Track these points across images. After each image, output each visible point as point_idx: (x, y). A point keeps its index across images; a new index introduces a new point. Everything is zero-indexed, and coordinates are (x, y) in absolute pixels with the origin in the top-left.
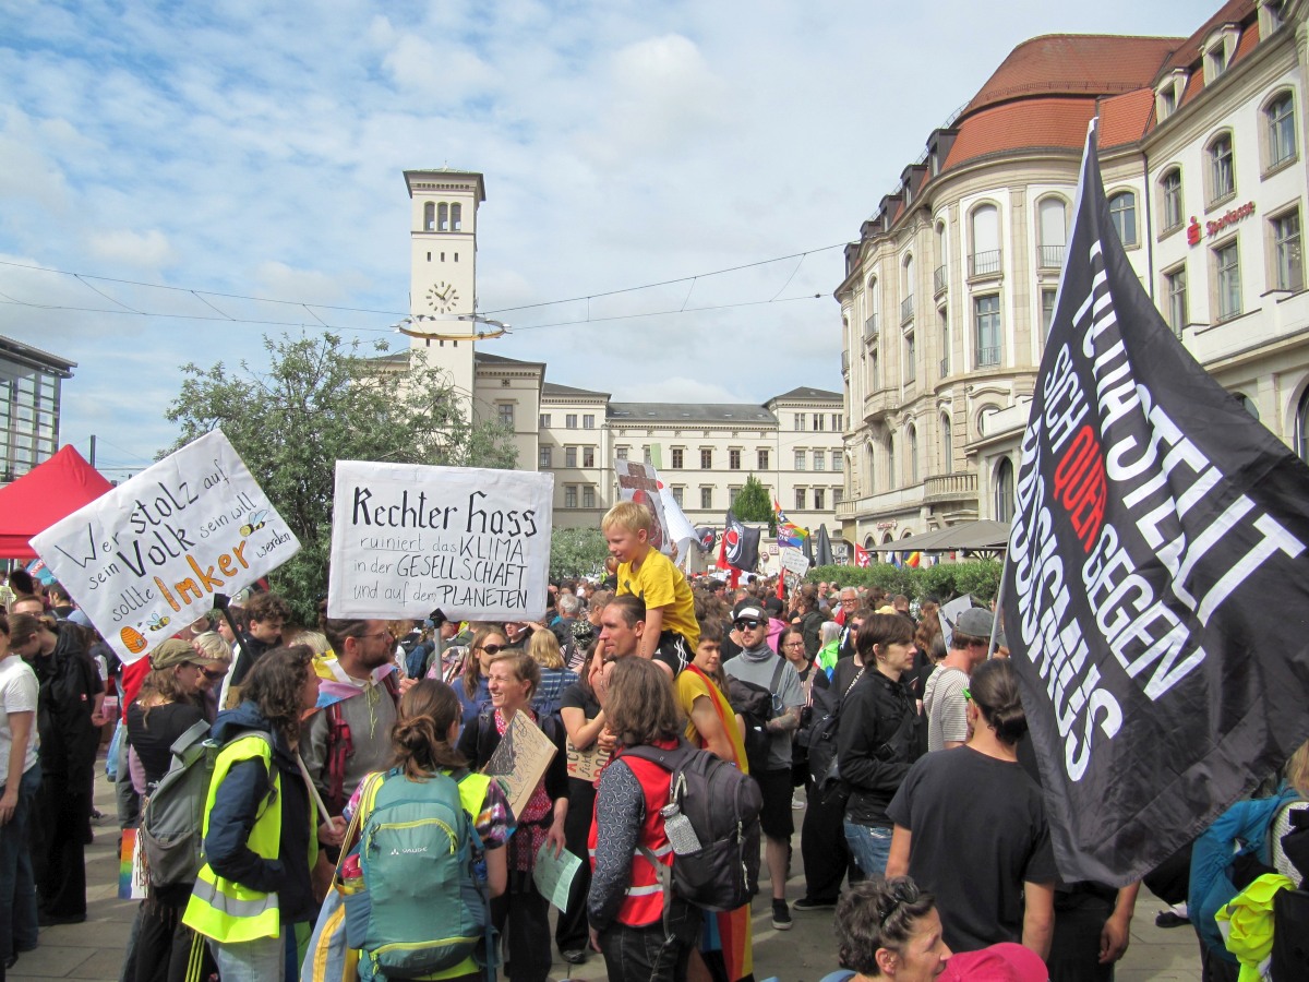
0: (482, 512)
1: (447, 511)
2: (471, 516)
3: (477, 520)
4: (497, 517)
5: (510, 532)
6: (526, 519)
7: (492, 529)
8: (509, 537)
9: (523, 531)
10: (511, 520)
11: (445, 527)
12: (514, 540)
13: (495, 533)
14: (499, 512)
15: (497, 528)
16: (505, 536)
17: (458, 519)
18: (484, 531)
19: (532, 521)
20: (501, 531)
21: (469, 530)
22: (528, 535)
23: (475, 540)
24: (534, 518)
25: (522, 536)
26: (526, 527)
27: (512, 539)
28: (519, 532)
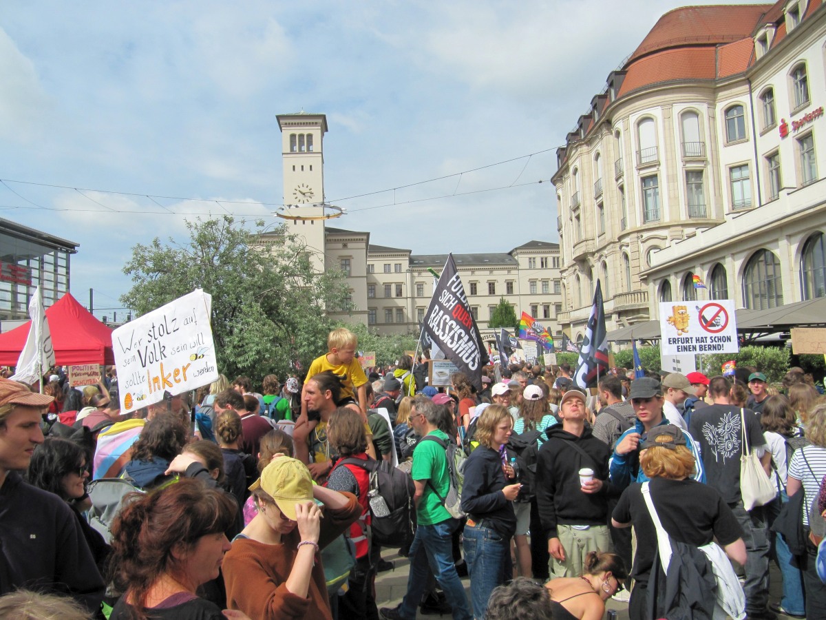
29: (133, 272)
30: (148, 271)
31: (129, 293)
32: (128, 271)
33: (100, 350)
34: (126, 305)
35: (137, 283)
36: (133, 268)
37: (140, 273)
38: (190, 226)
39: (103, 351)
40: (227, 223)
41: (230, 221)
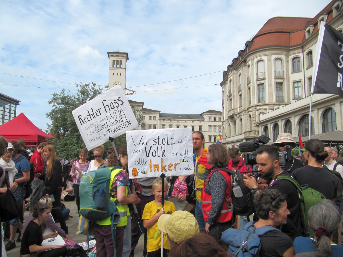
0: (107, 105)
1: (99, 110)
2: (105, 108)
3: (107, 108)
4: (111, 104)
5: (117, 107)
6: (119, 100)
7: (112, 109)
8: (117, 108)
9: (120, 104)
10: (115, 103)
11: (100, 114)
12: (119, 108)
13: (113, 109)
14: (111, 103)
15: (113, 107)
16: (116, 108)
17: (102, 110)
18: (110, 110)
19: (121, 100)
20: (114, 108)
21: (106, 112)
22: (122, 105)
23: (109, 114)
24: (121, 99)
25: (120, 106)
26: (120, 103)
27: (118, 108)
28: (119, 105)
29: (52, 103)
30: (58, 104)
31: (50, 112)
32: (50, 103)
33: (36, 136)
34: (48, 117)
35: (53, 108)
36: (52, 101)
37: (55, 104)
38: (77, 86)
39: (37, 137)
40: (93, 85)
41: (94, 84)
